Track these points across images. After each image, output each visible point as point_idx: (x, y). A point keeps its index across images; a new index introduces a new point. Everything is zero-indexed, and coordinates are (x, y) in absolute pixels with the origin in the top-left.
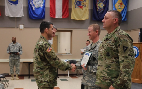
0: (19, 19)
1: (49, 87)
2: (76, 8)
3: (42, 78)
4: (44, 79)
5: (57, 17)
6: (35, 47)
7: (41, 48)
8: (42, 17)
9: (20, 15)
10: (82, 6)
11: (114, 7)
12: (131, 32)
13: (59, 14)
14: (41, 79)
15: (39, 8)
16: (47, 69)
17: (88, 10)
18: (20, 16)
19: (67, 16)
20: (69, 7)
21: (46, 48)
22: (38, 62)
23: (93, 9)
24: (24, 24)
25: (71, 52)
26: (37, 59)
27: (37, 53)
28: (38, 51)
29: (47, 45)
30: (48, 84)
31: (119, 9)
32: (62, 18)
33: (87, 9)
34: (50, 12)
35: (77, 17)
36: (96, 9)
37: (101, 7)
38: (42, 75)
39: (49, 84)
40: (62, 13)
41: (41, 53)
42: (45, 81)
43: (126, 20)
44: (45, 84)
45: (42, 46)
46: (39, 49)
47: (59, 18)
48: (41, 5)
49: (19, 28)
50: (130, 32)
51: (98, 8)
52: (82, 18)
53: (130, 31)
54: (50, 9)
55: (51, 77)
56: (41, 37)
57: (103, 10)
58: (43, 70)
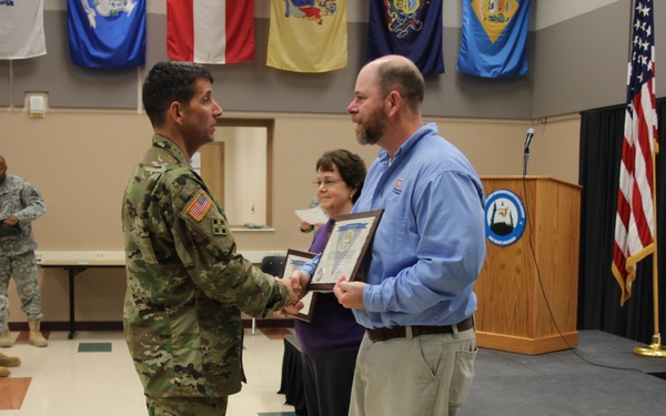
0: (25, 67)
1: (202, 395)
2: (287, 16)
3: (163, 352)
4: (175, 356)
5: (202, 58)
6: (126, 192)
7: (159, 196)
8: (131, 58)
9: (28, 48)
10: (316, 5)
11: (466, 9)
12: (548, 126)
13: (209, 46)
14: (161, 355)
15: (115, 17)
16: (191, 304)
17: (343, 27)
18: (31, 53)
19: (247, 52)
20: (258, 14)
21: (181, 197)
22: (144, 271)
23: (367, 21)
24: (47, 93)
25: (269, 222)
26: (138, 252)
27: (138, 222)
28: (140, 211)
29: (188, 181)
30: (195, 382)
31: (493, 19)
32: (223, 62)
33: (339, 23)
34: (170, 38)
35: (294, 59)
36: (384, 19)
37: (406, 11)
38: (162, 337)
39: (201, 381)
40: (223, 42)
41: (154, 221)
42: (178, 369)
43: (525, 69)
44: (179, 385)
45: (164, 188)
46: (146, 205)
47: (210, 62)
48: (125, 4)
49: (25, 110)
50: (542, 126)
51: (394, 17)
52: (318, 62)
53: (544, 120)
54: (169, 20)
55: (211, 344)
56: (156, 145)
57: (418, 26)
58: (168, 312)
